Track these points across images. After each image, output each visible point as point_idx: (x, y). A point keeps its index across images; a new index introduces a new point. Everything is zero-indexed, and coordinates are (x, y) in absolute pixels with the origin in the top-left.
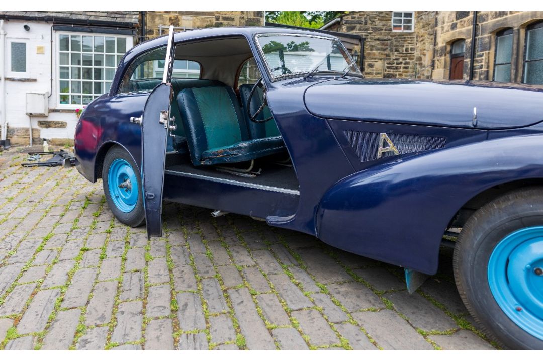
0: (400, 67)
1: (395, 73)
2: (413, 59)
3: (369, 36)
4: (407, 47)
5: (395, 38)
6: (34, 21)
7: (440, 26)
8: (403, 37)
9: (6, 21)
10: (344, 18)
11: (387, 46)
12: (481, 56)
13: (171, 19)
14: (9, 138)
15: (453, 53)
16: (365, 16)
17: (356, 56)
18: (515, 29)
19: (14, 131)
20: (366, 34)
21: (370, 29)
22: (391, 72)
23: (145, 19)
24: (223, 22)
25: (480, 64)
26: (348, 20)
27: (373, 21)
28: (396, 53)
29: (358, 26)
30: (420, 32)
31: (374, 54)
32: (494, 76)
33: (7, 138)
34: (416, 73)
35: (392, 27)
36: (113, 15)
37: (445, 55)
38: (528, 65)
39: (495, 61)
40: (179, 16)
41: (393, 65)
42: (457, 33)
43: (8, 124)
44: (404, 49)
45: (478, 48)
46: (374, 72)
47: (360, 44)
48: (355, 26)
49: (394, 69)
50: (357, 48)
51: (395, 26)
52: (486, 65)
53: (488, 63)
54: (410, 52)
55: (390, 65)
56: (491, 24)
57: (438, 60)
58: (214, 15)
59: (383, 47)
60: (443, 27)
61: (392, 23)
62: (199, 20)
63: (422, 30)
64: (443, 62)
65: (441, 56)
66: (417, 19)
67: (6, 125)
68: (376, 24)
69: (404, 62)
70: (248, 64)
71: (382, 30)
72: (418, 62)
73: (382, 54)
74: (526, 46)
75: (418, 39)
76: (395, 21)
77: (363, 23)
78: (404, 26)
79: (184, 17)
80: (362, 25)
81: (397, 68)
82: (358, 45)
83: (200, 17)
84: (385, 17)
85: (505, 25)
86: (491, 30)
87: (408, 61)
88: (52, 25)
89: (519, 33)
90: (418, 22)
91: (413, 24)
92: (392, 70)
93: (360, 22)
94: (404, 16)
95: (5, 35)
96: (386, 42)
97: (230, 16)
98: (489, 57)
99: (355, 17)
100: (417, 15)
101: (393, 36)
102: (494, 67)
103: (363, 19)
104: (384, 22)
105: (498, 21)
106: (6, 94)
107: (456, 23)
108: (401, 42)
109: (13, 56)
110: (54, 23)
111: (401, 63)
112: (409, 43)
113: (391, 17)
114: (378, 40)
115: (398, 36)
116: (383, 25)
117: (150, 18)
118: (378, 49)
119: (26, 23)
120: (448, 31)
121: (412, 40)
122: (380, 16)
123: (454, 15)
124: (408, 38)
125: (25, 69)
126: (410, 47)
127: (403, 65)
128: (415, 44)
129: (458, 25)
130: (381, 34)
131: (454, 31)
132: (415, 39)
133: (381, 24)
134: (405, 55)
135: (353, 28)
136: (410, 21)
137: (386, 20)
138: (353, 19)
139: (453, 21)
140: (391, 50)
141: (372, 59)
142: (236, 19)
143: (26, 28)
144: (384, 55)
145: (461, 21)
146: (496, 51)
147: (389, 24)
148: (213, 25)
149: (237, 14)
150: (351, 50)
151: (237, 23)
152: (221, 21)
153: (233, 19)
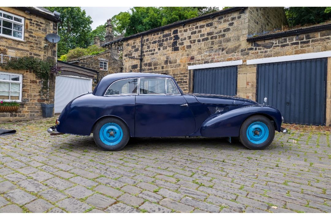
10: (80, 61)
13: (0, 50)
16: (89, 61)
21: (91, 67)
26: (82, 62)
27: (92, 64)
29: (86, 65)
40: (6, 49)
51: (101, 68)
58: (29, 52)
60: (125, 71)
61: (99, 66)
63: (111, 70)
70: (49, 80)
71: (96, 68)
78: (104, 68)
79: (9, 50)
82: (96, 75)
83: (20, 52)
84: (97, 63)
91: (107, 67)
94: (104, 64)
97: (38, 54)
99: (85, 61)
100: (109, 64)
101: (100, 72)
103: (88, 63)
108: (103, 74)
113: (99, 63)
122: (94, 62)
123: (131, 67)
124: (106, 73)
132: (108, 74)
133: (95, 66)
139: (130, 69)
142: (41, 56)
145: (134, 70)
148: (28, 57)
149: (42, 53)
150: (93, 77)
151: (42, 58)
152: (33, 55)
153: (40, 56)
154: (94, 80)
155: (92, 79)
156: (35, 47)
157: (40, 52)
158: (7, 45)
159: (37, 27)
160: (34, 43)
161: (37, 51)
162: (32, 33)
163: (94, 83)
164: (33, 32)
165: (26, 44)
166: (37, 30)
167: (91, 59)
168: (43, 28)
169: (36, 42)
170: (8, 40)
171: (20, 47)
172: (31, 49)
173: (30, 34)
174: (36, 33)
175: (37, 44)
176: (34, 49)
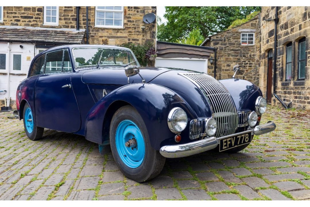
0: (247, 66)
1: (244, 70)
2: (254, 61)
3: (227, 48)
4: (251, 54)
5: (243, 49)
6: (25, 43)
7: (262, 41)
8: (247, 48)
9: (11, 44)
10: (211, 38)
11: (238, 53)
12: (279, 58)
13: (103, 41)
14: (11, 106)
15: (269, 57)
16: (224, 36)
17: (212, 59)
18: (292, 42)
19: (14, 102)
20: (225, 47)
21: (228, 44)
22: (241, 69)
23: (89, 40)
24: (132, 41)
25: (279, 63)
26: (214, 39)
27: (230, 39)
28: (244, 58)
29: (220, 42)
30: (258, 45)
31: (230, 59)
32: (286, 70)
33: (10, 105)
34: (256, 69)
35: (241, 43)
36: (68, 39)
37: (265, 58)
38: (301, 63)
39: (286, 61)
40: (108, 39)
41: (243, 65)
42: (269, 45)
43: (11, 98)
44: (249, 55)
45: (278, 54)
46: (231, 69)
47: (214, 53)
48: (218, 43)
49: (243, 67)
50: (213, 55)
51: (243, 42)
52: (282, 63)
53: (282, 62)
54: (252, 57)
55: (240, 65)
56: (283, 40)
57: (262, 61)
58: (127, 38)
59: (236, 54)
60: (263, 42)
61: (241, 40)
62: (118, 41)
63: (258, 44)
64: (264, 62)
65: (263, 59)
66: (256, 38)
67: (9, 98)
68: (231, 41)
69: (249, 63)
70: (147, 65)
71: (235, 44)
72: (257, 63)
73: (235, 59)
74: (299, 52)
75: (257, 49)
76: (243, 39)
77: (223, 40)
78: (248, 42)
79: (110, 40)
80: (223, 42)
81: (244, 67)
82: (213, 53)
83: (119, 39)
84: (236, 37)
85: (289, 40)
86: (283, 43)
87: (251, 62)
88: (35, 45)
89: (294, 45)
90: (257, 39)
91: (254, 41)
92: (242, 68)
93: (221, 40)
94: (248, 36)
95: (10, 51)
96: (238, 51)
97: (136, 38)
98: (282, 59)
99: (218, 37)
100: (256, 35)
101: (242, 48)
102: (286, 65)
103: (223, 38)
104: (236, 40)
105: (286, 38)
106: (10, 82)
107: (269, 40)
108: (247, 51)
109: (14, 62)
110: (36, 44)
111: (247, 64)
112: (252, 52)
113: (240, 37)
114: (232, 50)
115: (245, 47)
116: (236, 42)
117: (91, 40)
118: (232, 56)
119: (21, 44)
120: (265, 44)
121: (253, 50)
122: (233, 36)
123: (268, 35)
124: (251, 48)
125: (20, 68)
126: (252, 54)
127: (248, 65)
128: (255, 52)
129: (270, 41)
130: (234, 47)
131: (268, 44)
132: (255, 49)
133: (234, 41)
134: (249, 59)
135: (217, 44)
136: (252, 39)
137: (237, 39)
138: (217, 38)
139: (267, 38)
140: (241, 56)
141: (229, 61)
142: (140, 40)
143: (21, 47)
144: (237, 59)
145: (271, 38)
146: (287, 55)
147: (239, 41)
148: (126, 43)
149: (140, 37)
150: (209, 56)
151: (140, 42)
152: (131, 41)
153: (138, 40)
154: (209, 60)
155: (207, 60)
156: (133, 32)
157: (138, 36)
158: (108, 35)
159: (135, 10)
160: (132, 28)
161: (135, 35)
162: (130, 18)
163: (210, 64)
164: (131, 16)
165: (124, 31)
166: (135, 13)
167: (227, 33)
168: (141, 10)
169: (134, 26)
170: (109, 30)
171: (119, 34)
172: (130, 34)
173: (128, 20)
174: (134, 17)
175: (135, 28)
176: (133, 34)
